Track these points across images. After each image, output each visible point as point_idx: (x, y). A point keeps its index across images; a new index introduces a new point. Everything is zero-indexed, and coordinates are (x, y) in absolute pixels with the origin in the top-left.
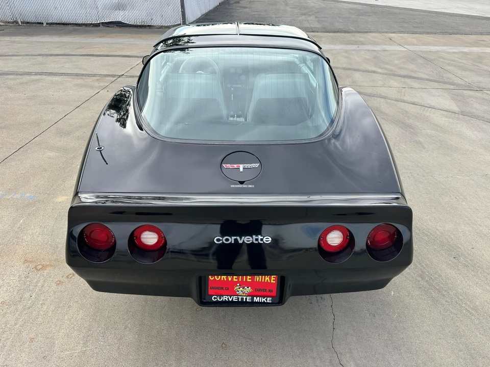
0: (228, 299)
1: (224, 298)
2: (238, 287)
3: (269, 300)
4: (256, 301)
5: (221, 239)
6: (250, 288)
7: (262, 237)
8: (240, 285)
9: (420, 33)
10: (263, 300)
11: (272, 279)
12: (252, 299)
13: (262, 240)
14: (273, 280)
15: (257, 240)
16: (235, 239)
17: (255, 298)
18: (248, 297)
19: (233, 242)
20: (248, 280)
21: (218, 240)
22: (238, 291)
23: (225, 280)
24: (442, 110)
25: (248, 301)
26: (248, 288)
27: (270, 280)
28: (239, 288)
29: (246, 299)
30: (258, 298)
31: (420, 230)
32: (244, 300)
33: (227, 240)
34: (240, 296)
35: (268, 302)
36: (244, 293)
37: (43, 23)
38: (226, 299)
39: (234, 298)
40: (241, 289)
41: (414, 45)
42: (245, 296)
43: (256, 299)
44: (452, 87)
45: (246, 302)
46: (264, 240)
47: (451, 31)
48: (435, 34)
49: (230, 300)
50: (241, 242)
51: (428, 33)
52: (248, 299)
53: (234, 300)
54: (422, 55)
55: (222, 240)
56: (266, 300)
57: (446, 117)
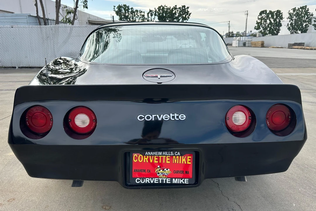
0: (150, 181)
1: (146, 181)
2: (158, 169)
3: (186, 181)
4: (175, 183)
5: (143, 116)
6: (169, 170)
7: (178, 115)
8: (160, 167)
9: (283, 68)
10: (181, 181)
11: (188, 160)
12: (171, 181)
13: (178, 117)
14: (189, 162)
15: (173, 117)
16: (155, 117)
17: (174, 179)
18: (167, 179)
19: (153, 119)
20: (167, 162)
21: (141, 118)
22: (159, 173)
23: (147, 162)
24: (308, 102)
25: (167, 182)
26: (167, 169)
27: (187, 162)
28: (160, 170)
29: (166, 180)
30: (177, 179)
31: (308, 166)
32: (164, 182)
33: (148, 118)
34: (160, 178)
35: (185, 183)
36: (164, 175)
37: (16, 67)
38: (148, 181)
39: (155, 181)
40: (161, 171)
41: (279, 73)
42: (165, 178)
43: (175, 181)
44: (312, 91)
45: (166, 184)
46: (180, 117)
47: (305, 66)
48: (294, 68)
49: (152, 182)
50: (160, 119)
51: (289, 68)
52: (167, 181)
53: (155, 182)
54: (287, 77)
55: (144, 118)
56: (184, 181)
57: (312, 105)
